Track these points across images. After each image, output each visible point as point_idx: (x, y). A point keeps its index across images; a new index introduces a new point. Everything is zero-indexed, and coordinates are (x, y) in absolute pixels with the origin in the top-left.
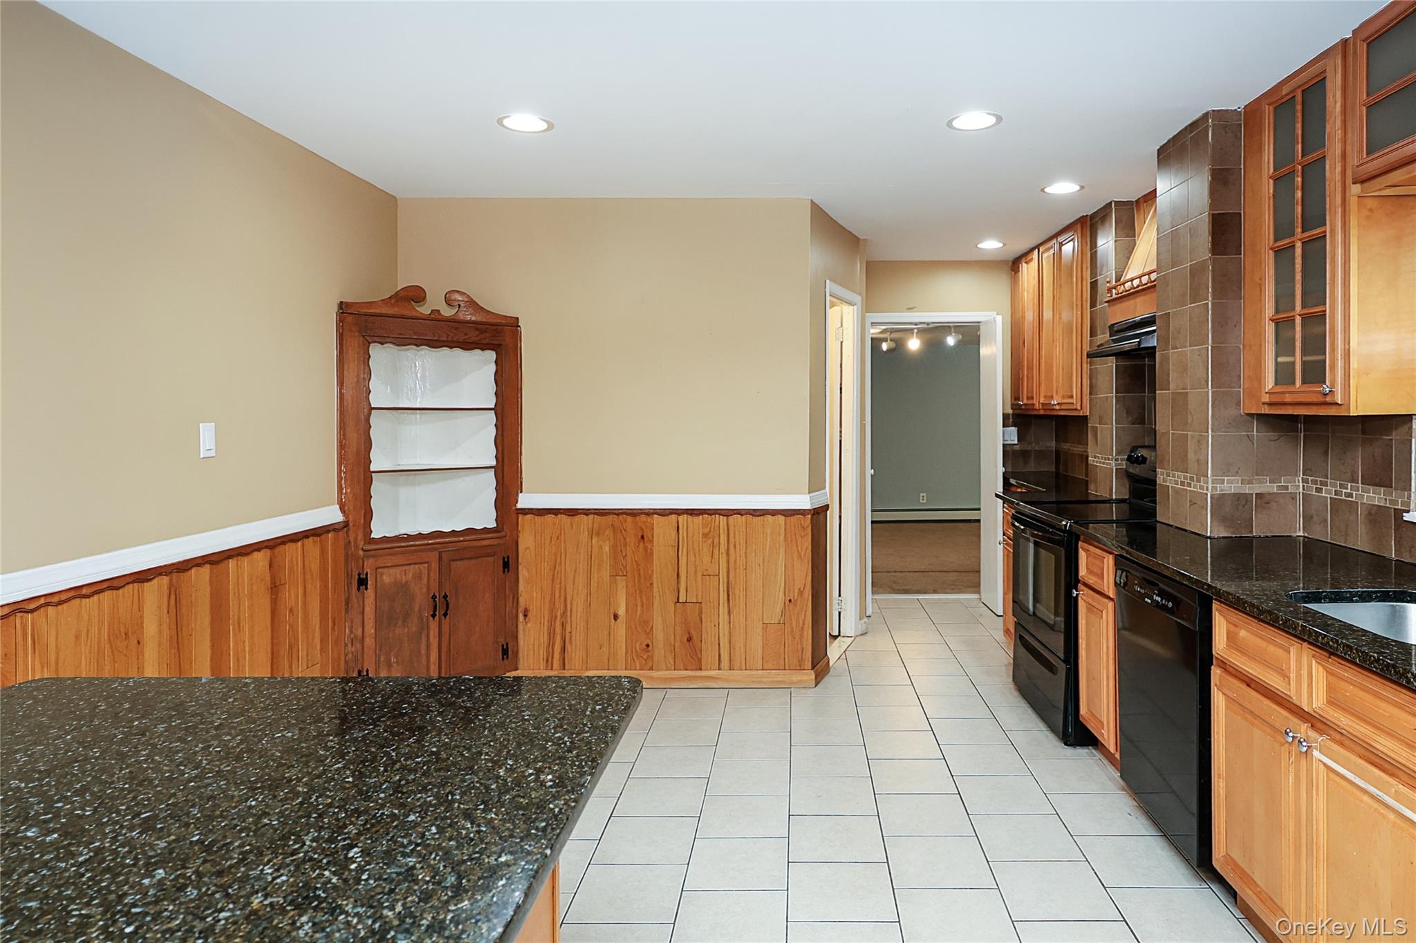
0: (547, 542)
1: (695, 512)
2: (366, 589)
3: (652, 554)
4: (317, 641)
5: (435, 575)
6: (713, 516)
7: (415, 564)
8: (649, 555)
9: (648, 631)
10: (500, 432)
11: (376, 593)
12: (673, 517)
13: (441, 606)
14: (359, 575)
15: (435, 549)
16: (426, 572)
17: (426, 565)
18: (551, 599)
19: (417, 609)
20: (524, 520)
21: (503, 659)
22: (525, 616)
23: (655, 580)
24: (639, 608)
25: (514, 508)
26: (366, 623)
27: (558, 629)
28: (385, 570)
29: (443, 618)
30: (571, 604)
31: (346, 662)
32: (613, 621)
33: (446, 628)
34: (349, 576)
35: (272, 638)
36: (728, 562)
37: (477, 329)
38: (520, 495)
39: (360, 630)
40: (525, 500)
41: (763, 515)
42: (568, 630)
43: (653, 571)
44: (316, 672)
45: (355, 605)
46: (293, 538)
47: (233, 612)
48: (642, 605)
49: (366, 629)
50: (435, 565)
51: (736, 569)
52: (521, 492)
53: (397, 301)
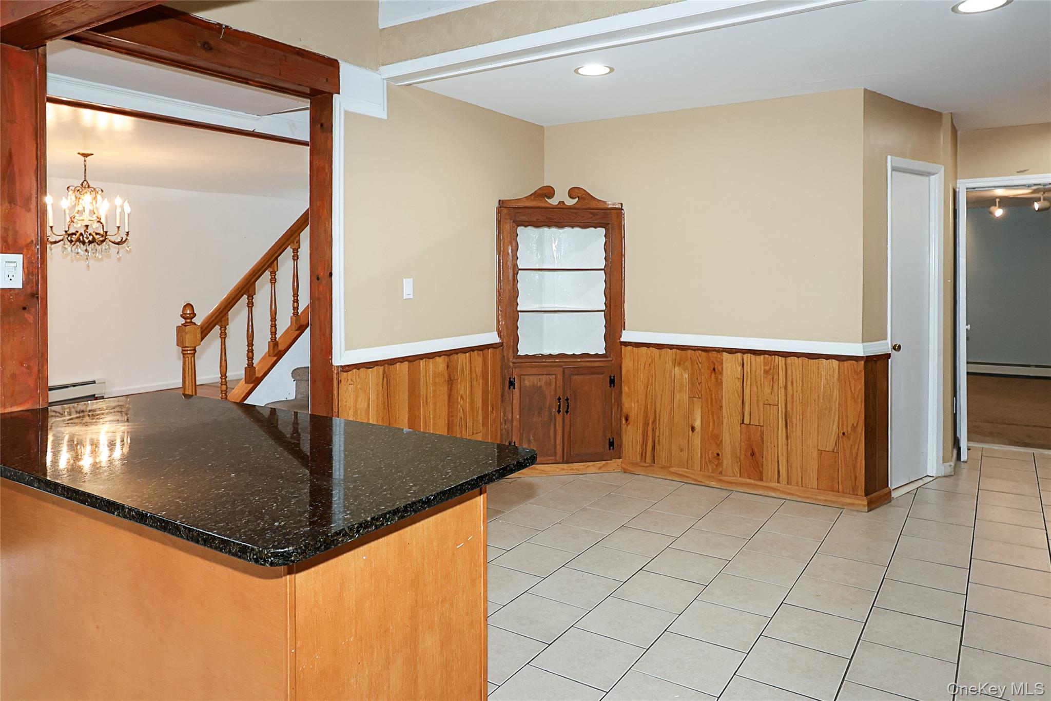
0: (642, 367)
1: (757, 352)
2: (514, 388)
3: (722, 382)
4: (480, 418)
5: (560, 383)
6: (773, 356)
7: (546, 375)
8: (719, 383)
9: (718, 443)
10: (608, 286)
11: (520, 391)
12: (739, 355)
13: (565, 405)
14: (510, 378)
15: (561, 366)
16: (554, 380)
17: (554, 376)
18: (645, 410)
19: (548, 404)
20: (626, 350)
21: (610, 449)
22: (627, 420)
23: (724, 404)
24: (711, 424)
25: (618, 341)
26: (514, 410)
27: (650, 433)
28: (527, 377)
29: (566, 414)
30: (660, 416)
31: (501, 435)
32: (691, 432)
33: (567, 421)
34: (504, 379)
35: (449, 412)
36: (786, 395)
37: (591, 213)
38: (623, 332)
39: (510, 415)
40: (626, 336)
41: (818, 358)
42: (657, 434)
43: (722, 396)
44: (479, 438)
45: (507, 399)
46: (463, 350)
47: (423, 392)
48: (714, 423)
49: (514, 415)
50: (560, 377)
51: (793, 402)
52: (624, 329)
53: (535, 197)
